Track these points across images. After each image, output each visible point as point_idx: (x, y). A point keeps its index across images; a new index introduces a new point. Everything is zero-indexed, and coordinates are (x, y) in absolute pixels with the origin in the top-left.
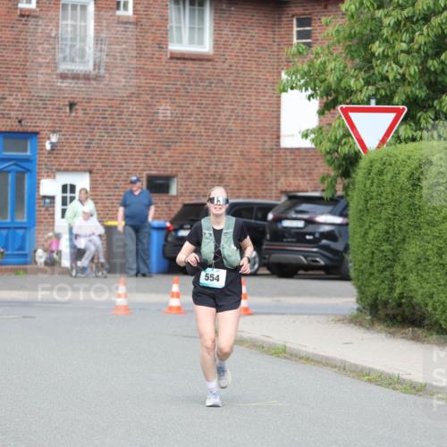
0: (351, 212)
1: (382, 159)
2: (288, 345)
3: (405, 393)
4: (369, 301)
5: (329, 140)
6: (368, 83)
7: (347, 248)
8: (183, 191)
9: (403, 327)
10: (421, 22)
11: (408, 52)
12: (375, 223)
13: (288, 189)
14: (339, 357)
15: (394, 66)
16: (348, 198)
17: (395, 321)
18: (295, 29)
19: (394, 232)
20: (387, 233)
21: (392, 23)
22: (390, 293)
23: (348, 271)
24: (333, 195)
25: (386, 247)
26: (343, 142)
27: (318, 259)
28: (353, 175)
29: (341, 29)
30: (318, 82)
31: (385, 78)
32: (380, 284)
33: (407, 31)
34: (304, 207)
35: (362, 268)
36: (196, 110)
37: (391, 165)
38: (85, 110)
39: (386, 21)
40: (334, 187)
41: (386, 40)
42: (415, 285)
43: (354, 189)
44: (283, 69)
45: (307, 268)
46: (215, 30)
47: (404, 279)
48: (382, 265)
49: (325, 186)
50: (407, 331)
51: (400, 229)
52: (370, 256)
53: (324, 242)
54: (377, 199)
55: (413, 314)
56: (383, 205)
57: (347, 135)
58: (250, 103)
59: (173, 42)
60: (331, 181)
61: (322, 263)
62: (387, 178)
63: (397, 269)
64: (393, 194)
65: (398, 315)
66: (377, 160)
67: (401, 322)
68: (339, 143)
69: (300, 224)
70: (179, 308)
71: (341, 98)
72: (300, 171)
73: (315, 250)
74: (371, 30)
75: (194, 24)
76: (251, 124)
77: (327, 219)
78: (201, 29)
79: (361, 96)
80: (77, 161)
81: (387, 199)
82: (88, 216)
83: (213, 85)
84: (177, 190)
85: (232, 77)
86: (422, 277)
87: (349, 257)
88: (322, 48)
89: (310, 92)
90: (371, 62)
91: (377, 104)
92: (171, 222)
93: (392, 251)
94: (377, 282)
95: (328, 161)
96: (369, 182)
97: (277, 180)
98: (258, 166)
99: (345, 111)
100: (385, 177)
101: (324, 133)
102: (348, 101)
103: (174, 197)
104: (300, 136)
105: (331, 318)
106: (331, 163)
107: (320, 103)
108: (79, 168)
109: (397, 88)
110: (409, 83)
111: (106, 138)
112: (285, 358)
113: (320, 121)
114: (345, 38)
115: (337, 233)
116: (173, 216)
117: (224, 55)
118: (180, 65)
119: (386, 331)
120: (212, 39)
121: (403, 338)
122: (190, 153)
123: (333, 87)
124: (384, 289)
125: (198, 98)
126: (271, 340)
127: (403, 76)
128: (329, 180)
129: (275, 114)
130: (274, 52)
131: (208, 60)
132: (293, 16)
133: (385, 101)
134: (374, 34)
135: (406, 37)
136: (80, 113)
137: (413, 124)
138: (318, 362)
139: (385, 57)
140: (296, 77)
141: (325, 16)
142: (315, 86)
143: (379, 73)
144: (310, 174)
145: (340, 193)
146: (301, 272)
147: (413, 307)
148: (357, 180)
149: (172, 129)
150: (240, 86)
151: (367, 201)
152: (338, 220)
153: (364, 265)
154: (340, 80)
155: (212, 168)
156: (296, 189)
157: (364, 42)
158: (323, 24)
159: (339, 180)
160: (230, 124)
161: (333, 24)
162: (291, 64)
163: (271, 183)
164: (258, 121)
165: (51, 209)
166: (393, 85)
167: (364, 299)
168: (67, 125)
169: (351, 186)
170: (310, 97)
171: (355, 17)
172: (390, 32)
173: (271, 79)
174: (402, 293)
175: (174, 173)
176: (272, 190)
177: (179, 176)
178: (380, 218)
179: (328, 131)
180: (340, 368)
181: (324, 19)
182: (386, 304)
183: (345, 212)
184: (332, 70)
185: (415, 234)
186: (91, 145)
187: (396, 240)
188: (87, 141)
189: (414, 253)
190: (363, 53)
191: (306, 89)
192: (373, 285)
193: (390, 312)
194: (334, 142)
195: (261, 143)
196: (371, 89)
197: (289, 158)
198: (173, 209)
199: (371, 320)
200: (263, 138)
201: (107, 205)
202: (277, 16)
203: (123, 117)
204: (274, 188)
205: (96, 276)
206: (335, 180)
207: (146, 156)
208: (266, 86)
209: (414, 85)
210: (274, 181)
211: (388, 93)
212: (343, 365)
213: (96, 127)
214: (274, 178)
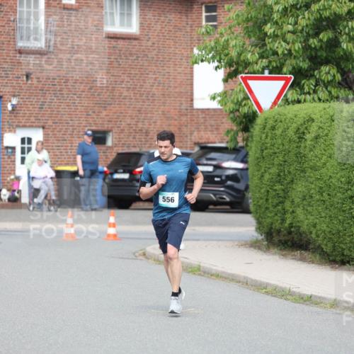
0: (250, 159)
1: (274, 117)
2: (202, 265)
3: (295, 302)
4: (266, 229)
5: (232, 102)
6: (262, 57)
7: (247, 188)
8: (117, 143)
9: (292, 251)
10: (303, 9)
11: (293, 32)
12: (269, 168)
13: (200, 141)
14: (243, 274)
15: (283, 43)
16: (248, 148)
17: (286, 246)
18: (204, 14)
19: (285, 175)
20: (279, 175)
21: (280, 9)
22: (281, 223)
23: (248, 206)
24: (235, 146)
25: (278, 187)
26: (243, 104)
27: (224, 197)
28: (252, 130)
29: (240, 14)
30: (223, 56)
31: (275, 53)
32: (274, 216)
33: (293, 16)
34: (213, 155)
35: (259, 204)
36: (127, 79)
37: (281, 122)
38: (39, 78)
39: (276, 8)
40: (236, 139)
41: (276, 23)
42: (301, 217)
43: (252, 141)
44: (195, 46)
45: (215, 203)
46: (140, 15)
47: (293, 212)
48: (276, 201)
49: (228, 139)
50: (296, 253)
51: (289, 172)
52: (266, 193)
53: (229, 183)
54: (271, 149)
55: (301, 240)
56: (276, 153)
57: (246, 98)
58: (169, 73)
59: (107, 24)
60: (234, 135)
61: (228, 199)
62: (278, 132)
63: (288, 205)
64: (283, 145)
65: (289, 240)
66: (270, 118)
67: (291, 247)
68: (240, 105)
69: (210, 169)
70: (115, 236)
71: (240, 69)
72: (210, 127)
73: (222, 189)
74: (264, 15)
75: (124, 10)
76: (171, 89)
77: (232, 165)
78: (130, 15)
79: (257, 67)
80: (33, 119)
81: (278, 148)
83: (140, 59)
84: (113, 141)
85: (155, 52)
86: (307, 210)
87: (249, 195)
88: (225, 29)
89: (216, 64)
90: (264, 40)
91: (270, 74)
92: (108, 167)
93: (283, 190)
94: (273, 214)
95: (232, 118)
96: (264, 136)
97: (191, 134)
98: (176, 123)
99: (245, 79)
100: (276, 132)
101: (228, 96)
102: (246, 71)
103: (110, 147)
104: (209, 98)
105: (236, 244)
106: (234, 120)
107: (225, 73)
108: (34, 124)
109: (285, 61)
110: (295, 57)
111: (55, 101)
112: (200, 275)
113: (225, 87)
114: (244, 21)
115: (239, 176)
116: (109, 163)
117: (148, 35)
118: (113, 43)
119: (279, 254)
120: (138, 22)
121: (293, 259)
122: (122, 113)
123: (235, 60)
124: (277, 221)
125: (129, 69)
126: (187, 261)
127: (290, 51)
128: (232, 133)
129: (189, 82)
130: (187, 32)
131: (135, 39)
132: (202, 4)
133: (276, 71)
134: (266, 18)
135: (291, 20)
136: (35, 81)
137: (298, 90)
138: (226, 278)
139: (275, 36)
140: (206, 52)
141: (228, 3)
142: (221, 59)
143: (271, 49)
144: (217, 129)
145: (241, 144)
146: (211, 207)
147: (301, 234)
148: (254, 134)
149: (108, 94)
150: (161, 59)
151: (262, 151)
152: (240, 166)
153: (261, 201)
154: (239, 55)
155: (140, 125)
156: (207, 141)
157: (258, 24)
158: (226, 10)
159: (240, 134)
160: (153, 90)
161: (234, 10)
162: (201, 42)
163: (187, 136)
164: (176, 87)
165: (12, 157)
166: (282, 58)
167: (261, 228)
168: (25, 91)
169: (250, 139)
170: (217, 68)
171: (251, 4)
172: (279, 16)
173: (185, 54)
174: (291, 224)
175: (110, 129)
176: (187, 142)
177: (114, 131)
178: (273, 164)
179: (231, 95)
180: (243, 283)
181: (226, 6)
182: (279, 232)
183: (245, 160)
184: (233, 46)
185: (301, 177)
186: (44, 107)
187: (286, 182)
188: (40, 103)
189: (300, 192)
190: (258, 34)
191: (213, 61)
192: (268, 217)
193: (282, 238)
194: (236, 104)
195: (178, 105)
196: (265, 62)
197: (200, 116)
198: (109, 157)
199: (268, 245)
200: (179, 101)
201: (57, 153)
202: (189, 4)
203: (69, 84)
204: (189, 140)
205: (49, 210)
206: (237, 133)
207: (87, 115)
208: (181, 59)
209: (298, 58)
210: (189, 135)
211: (279, 65)
212: (245, 281)
213: (48, 92)
214: (189, 132)
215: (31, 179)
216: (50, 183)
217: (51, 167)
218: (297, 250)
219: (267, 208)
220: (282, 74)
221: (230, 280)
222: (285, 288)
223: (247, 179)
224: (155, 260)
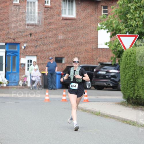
0: (121, 69)
1: (131, 52)
2: (101, 112)
3: (138, 127)
4: (127, 97)
5: (114, 46)
6: (126, 27)
7: (119, 80)
8: (67, 62)
9: (138, 106)
10: (143, 8)
11: (139, 17)
12: (129, 72)
13: (100, 61)
14: (117, 116)
15: (135, 22)
16: (120, 64)
17: (135, 104)
18: (102, 10)
19: (135, 75)
20: (132, 75)
21: (134, 8)
22: (133, 95)
23: (120, 88)
24: (115, 63)
25: (132, 80)
26: (118, 46)
27: (110, 84)
28: (121, 57)
29: (117, 10)
30: (110, 27)
31: (131, 26)
32: (130, 92)
33: (138, 10)
34: (106, 67)
35: (124, 87)
36: (71, 36)
37: (133, 54)
38: (35, 36)
39: (132, 7)
40: (115, 61)
41: (132, 13)
42: (141, 92)
43: (122, 61)
44: (98, 23)
45: (107, 87)
46: (77, 10)
47: (138, 90)
48: (131, 86)
49: (112, 60)
50: (139, 107)
51: (137, 74)
52: (127, 83)
53: (112, 78)
54: (129, 65)
55: (141, 102)
56: (131, 66)
57: (119, 44)
58: (87, 34)
59: (63, 14)
61: (111, 85)
62: (132, 58)
63: (136, 87)
64: (134, 63)
65: (136, 102)
66: (129, 52)
67: (137, 104)
68: (117, 47)
69: (104, 73)
70: (65, 100)
71: (117, 32)
72: (104, 56)
73: (109, 81)
74: (127, 10)
75: (70, 8)
76: (88, 40)
77: (113, 71)
78: (72, 10)
79: (124, 32)
80: (32, 52)
81: (132, 64)
82: (36, 70)
83: (76, 28)
84: (65, 61)
85: (82, 25)
87: (120, 83)
88: (111, 16)
89: (107, 30)
90: (127, 21)
91: (129, 34)
92: (63, 72)
93: (134, 81)
94: (129, 91)
95: (113, 52)
96: (126, 59)
97: (97, 58)
98: (91, 54)
99: (119, 36)
101: (112, 43)
102: (120, 33)
103: (64, 64)
104: (104, 44)
105: (115, 103)
106: (114, 53)
107: (111, 34)
108: (33, 54)
109: (135, 29)
110: (139, 27)
111: (41, 45)
112: (100, 116)
113: (111, 39)
114: (119, 13)
115: (116, 76)
116: (63, 70)
117: (79, 18)
118: (65, 21)
119: (132, 107)
120: (76, 13)
121: (138, 109)
122: (69, 50)
123: (115, 29)
124: (132, 94)
125: (71, 32)
126: (95, 110)
127: (137, 25)
128: (114, 58)
129: (96, 37)
130: (95, 17)
131: (75, 20)
132: (102, 6)
133: (131, 33)
134: (128, 11)
135: (138, 12)
136: (33, 37)
138: (110, 117)
139: (131, 19)
140: (103, 25)
141: (112, 5)
143: (130, 24)
144: (107, 56)
145: (117, 63)
146: (105, 88)
147: (141, 100)
148: (123, 58)
149: (63, 42)
150: (85, 28)
151: (126, 65)
152: (117, 71)
153: (125, 86)
154: (117, 26)
156: (103, 61)
157: (125, 14)
158: (111, 8)
159: (117, 58)
160: (82, 41)
161: (114, 8)
162: (101, 21)
163: (95, 59)
164: (91, 39)
165: (24, 68)
166: (134, 28)
167: (125, 97)
168: (29, 41)
169: (121, 60)
170: (108, 32)
171: (122, 6)
172: (133, 11)
173: (95, 26)
174: (137, 95)
175: (64, 56)
176: (95, 62)
177: (65, 57)
178: (130, 71)
179: (113, 43)
180: (117, 119)
181: (112, 7)
182: (132, 99)
183: (119, 69)
184: (114, 23)
185: (141, 76)
186: (37, 47)
187: (135, 78)
188: (36, 46)
189: (141, 82)
190: (124, 18)
191: (106, 29)
192: (128, 92)
193: (134, 101)
194: (115, 46)
195: (91, 47)
196: (127, 29)
197: (101, 51)
198: (63, 68)
199: (127, 103)
200: (92, 45)
201: (42, 66)
202: (96, 6)
203: (47, 38)
204: (96, 61)
205: (39, 89)
206: (115, 58)
207: (55, 51)
208: (93, 28)
209: (141, 28)
210: (96, 59)
211: (133, 30)
212: (118, 118)
213: (39, 41)
214: (96, 58)
215: (31, 77)
216: (39, 78)
217: (40, 72)
218: (139, 106)
219: (127, 89)
220: (134, 34)
221: (112, 118)
222: (135, 121)
223: (119, 77)
224: (82, 110)
